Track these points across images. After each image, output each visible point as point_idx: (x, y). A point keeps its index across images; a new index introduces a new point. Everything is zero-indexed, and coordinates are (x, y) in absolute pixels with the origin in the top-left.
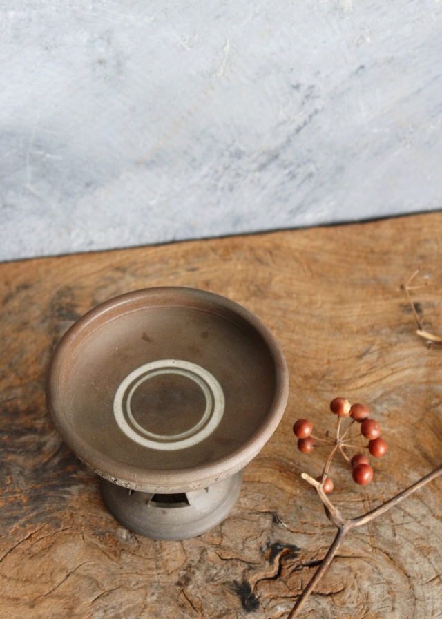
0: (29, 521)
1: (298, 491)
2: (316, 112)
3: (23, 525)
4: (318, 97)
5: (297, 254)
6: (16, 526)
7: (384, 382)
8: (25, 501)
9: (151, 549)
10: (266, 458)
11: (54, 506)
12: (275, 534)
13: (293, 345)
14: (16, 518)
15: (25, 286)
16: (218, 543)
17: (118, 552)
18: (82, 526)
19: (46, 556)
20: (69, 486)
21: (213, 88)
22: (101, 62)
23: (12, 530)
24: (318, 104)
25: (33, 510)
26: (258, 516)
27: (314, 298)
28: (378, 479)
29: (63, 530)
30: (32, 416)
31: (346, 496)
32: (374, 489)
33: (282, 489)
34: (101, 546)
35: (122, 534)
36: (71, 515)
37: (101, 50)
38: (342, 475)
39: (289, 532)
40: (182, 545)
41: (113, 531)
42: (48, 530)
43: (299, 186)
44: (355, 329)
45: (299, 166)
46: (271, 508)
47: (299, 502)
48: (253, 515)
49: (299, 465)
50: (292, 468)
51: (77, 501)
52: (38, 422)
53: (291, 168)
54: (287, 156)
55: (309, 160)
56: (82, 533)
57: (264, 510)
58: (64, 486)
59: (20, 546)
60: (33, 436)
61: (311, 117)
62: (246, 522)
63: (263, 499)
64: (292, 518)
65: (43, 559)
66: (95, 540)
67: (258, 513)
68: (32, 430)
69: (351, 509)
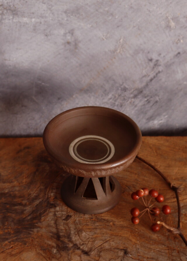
0: (13, 241)
1: (138, 242)
2: (159, 72)
3: (10, 242)
4: (160, 65)
5: (151, 146)
6: (6, 242)
7: (185, 201)
8: (12, 232)
9: (66, 258)
10: (125, 226)
11: (25, 236)
12: (125, 258)
13: (144, 182)
14: (7, 239)
15: (28, 148)
16: (97, 259)
17: (51, 258)
18: (36, 245)
19: (18, 256)
20: (33, 228)
21: (115, 58)
22: (69, 43)
23: (4, 244)
24: (160, 69)
25: (15, 236)
26: (118, 250)
27: (156, 164)
28: (177, 241)
29: (27, 246)
30: (22, 199)
31: (160, 246)
32: (174, 245)
33: (131, 240)
34: (44, 255)
35: (54, 251)
36: (32, 240)
37: (69, 38)
38: (160, 238)
39: (131, 259)
40: (81, 258)
41: (50, 249)
42: (21, 245)
43: (151, 107)
44: (174, 178)
45: (151, 97)
46: (124, 247)
47: (138, 247)
48: (116, 250)
49: (140, 231)
50: (137, 232)
51: (36, 235)
52: (24, 201)
53: (148, 98)
54: (146, 92)
55: (156, 95)
56: (36, 248)
57: (121, 248)
58: (31, 228)
59: (7, 251)
60: (20, 207)
61: (157, 74)
62: (112, 252)
63: (122, 243)
64: (134, 253)
65: (16, 257)
66: (41, 252)
67: (118, 249)
68: (20, 204)
69: (162, 252)
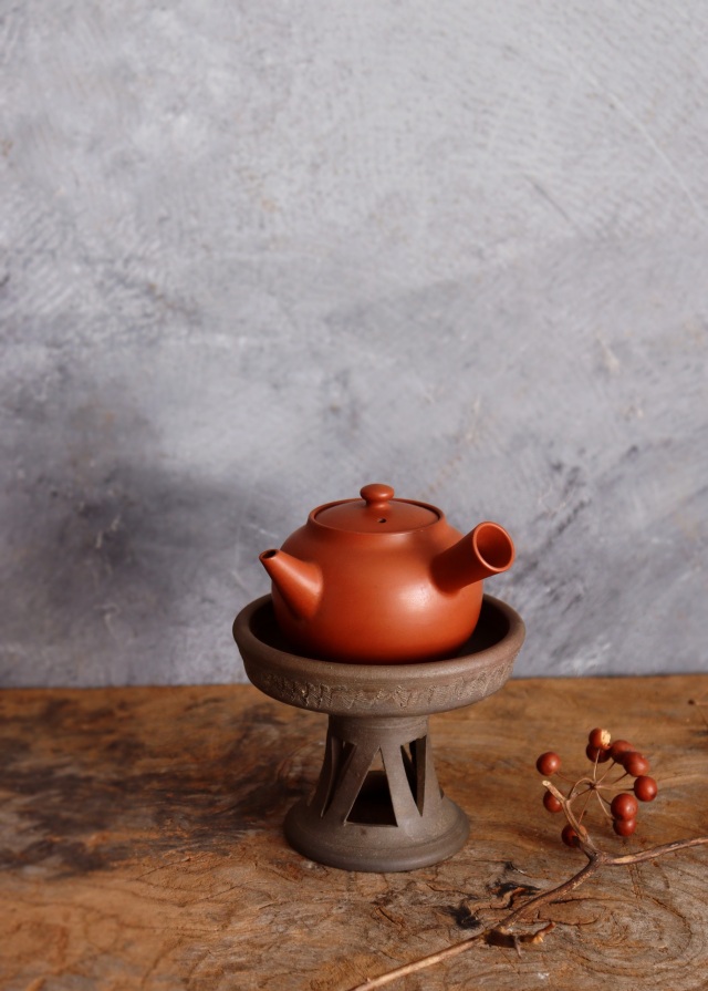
2: (582, 505)
3: (182, 852)
4: (583, 484)
6: (171, 852)
9: (344, 877)
14: (172, 847)
16: (431, 879)
17: (300, 876)
18: (256, 857)
19: (207, 872)
23: (167, 854)
24: (585, 494)
29: (231, 858)
35: (306, 865)
41: (296, 861)
43: (564, 613)
45: (563, 583)
48: (480, 862)
51: (253, 840)
53: (554, 585)
54: (548, 565)
55: (575, 576)
56: (256, 861)
58: (238, 829)
59: (175, 865)
61: (576, 511)
62: (470, 866)
65: (203, 875)
66: (271, 867)
